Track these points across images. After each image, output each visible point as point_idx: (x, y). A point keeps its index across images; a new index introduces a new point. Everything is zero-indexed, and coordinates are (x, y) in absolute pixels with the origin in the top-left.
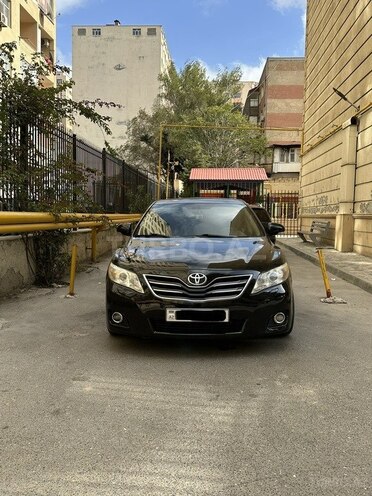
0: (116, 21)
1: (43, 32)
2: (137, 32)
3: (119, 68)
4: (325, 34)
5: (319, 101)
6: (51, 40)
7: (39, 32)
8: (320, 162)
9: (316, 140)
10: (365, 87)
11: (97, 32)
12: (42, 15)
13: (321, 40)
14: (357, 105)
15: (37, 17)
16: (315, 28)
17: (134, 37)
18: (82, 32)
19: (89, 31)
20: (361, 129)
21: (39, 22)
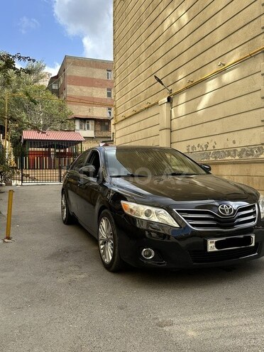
4: (133, 40)
5: (130, 86)
8: (134, 128)
9: (129, 113)
10: (177, 76)
13: (129, 44)
14: (170, 88)
16: (122, 35)
20: (174, 104)
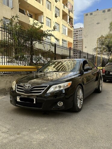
0: (97, 9)
1: (70, 16)
2: (104, 11)
3: (98, 23)
6: (72, 18)
7: (68, 17)
11: (91, 14)
12: (69, 12)
15: (67, 13)
17: (103, 13)
18: (87, 15)
19: (89, 14)
21: (68, 14)
